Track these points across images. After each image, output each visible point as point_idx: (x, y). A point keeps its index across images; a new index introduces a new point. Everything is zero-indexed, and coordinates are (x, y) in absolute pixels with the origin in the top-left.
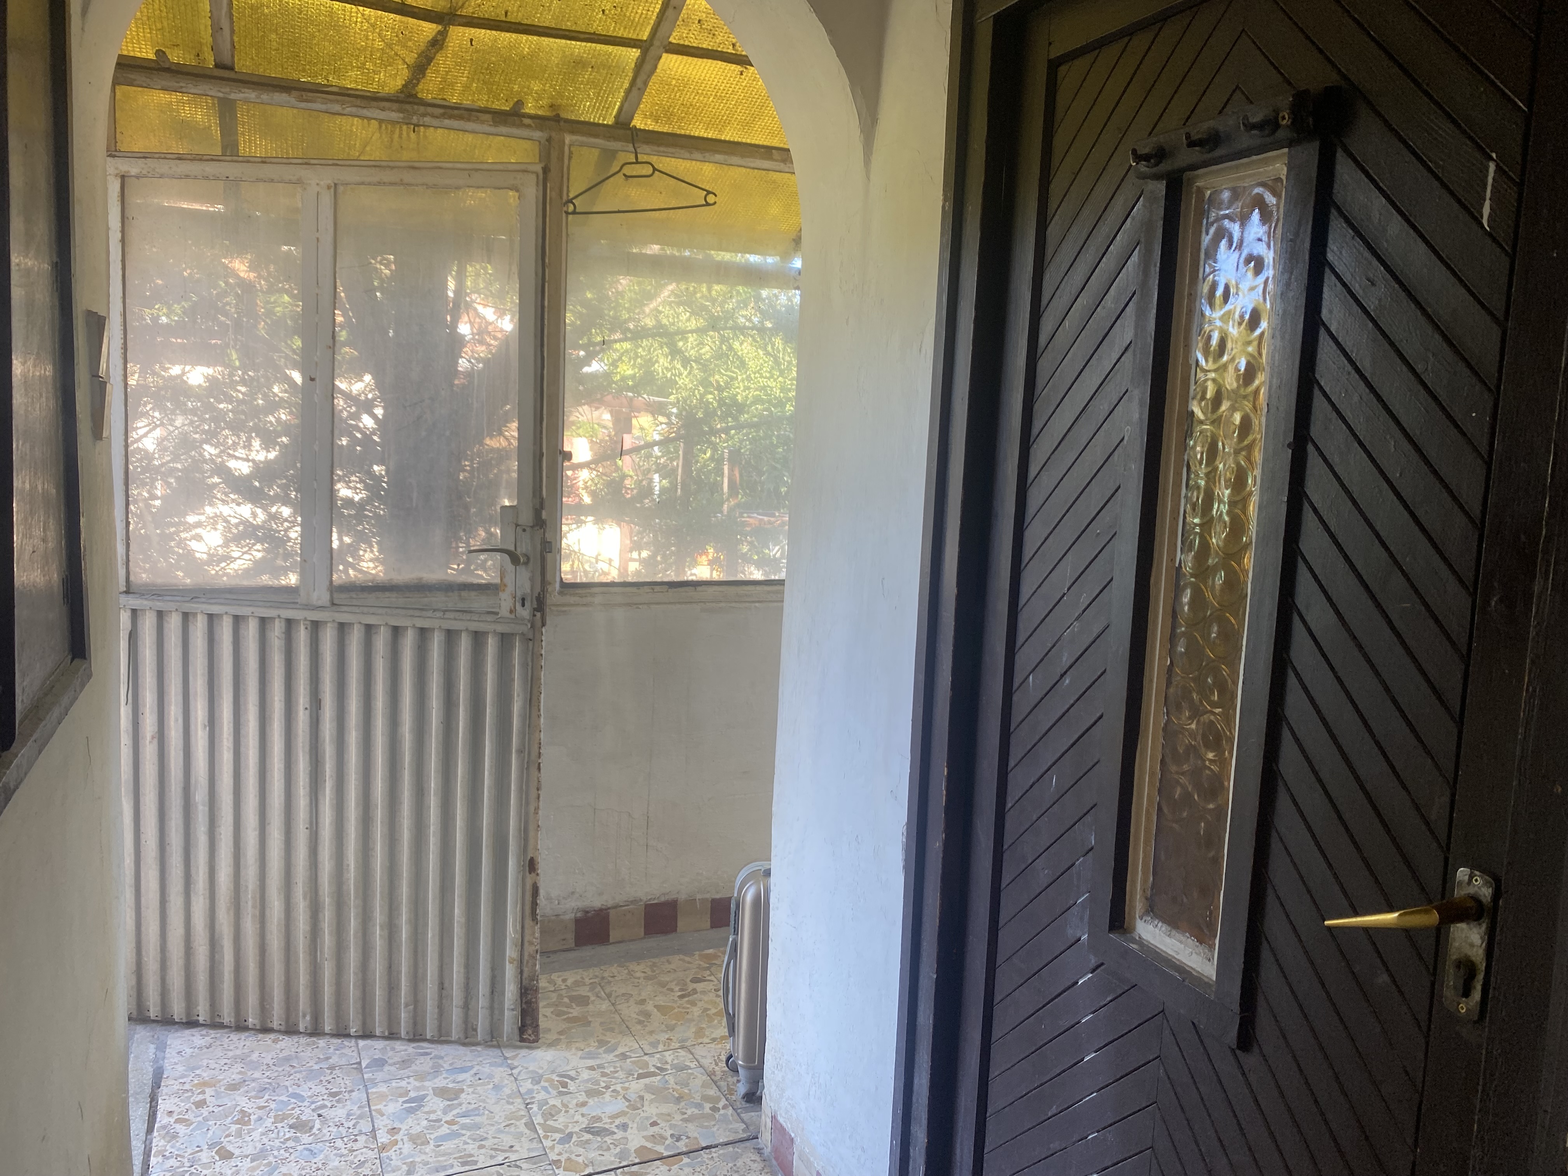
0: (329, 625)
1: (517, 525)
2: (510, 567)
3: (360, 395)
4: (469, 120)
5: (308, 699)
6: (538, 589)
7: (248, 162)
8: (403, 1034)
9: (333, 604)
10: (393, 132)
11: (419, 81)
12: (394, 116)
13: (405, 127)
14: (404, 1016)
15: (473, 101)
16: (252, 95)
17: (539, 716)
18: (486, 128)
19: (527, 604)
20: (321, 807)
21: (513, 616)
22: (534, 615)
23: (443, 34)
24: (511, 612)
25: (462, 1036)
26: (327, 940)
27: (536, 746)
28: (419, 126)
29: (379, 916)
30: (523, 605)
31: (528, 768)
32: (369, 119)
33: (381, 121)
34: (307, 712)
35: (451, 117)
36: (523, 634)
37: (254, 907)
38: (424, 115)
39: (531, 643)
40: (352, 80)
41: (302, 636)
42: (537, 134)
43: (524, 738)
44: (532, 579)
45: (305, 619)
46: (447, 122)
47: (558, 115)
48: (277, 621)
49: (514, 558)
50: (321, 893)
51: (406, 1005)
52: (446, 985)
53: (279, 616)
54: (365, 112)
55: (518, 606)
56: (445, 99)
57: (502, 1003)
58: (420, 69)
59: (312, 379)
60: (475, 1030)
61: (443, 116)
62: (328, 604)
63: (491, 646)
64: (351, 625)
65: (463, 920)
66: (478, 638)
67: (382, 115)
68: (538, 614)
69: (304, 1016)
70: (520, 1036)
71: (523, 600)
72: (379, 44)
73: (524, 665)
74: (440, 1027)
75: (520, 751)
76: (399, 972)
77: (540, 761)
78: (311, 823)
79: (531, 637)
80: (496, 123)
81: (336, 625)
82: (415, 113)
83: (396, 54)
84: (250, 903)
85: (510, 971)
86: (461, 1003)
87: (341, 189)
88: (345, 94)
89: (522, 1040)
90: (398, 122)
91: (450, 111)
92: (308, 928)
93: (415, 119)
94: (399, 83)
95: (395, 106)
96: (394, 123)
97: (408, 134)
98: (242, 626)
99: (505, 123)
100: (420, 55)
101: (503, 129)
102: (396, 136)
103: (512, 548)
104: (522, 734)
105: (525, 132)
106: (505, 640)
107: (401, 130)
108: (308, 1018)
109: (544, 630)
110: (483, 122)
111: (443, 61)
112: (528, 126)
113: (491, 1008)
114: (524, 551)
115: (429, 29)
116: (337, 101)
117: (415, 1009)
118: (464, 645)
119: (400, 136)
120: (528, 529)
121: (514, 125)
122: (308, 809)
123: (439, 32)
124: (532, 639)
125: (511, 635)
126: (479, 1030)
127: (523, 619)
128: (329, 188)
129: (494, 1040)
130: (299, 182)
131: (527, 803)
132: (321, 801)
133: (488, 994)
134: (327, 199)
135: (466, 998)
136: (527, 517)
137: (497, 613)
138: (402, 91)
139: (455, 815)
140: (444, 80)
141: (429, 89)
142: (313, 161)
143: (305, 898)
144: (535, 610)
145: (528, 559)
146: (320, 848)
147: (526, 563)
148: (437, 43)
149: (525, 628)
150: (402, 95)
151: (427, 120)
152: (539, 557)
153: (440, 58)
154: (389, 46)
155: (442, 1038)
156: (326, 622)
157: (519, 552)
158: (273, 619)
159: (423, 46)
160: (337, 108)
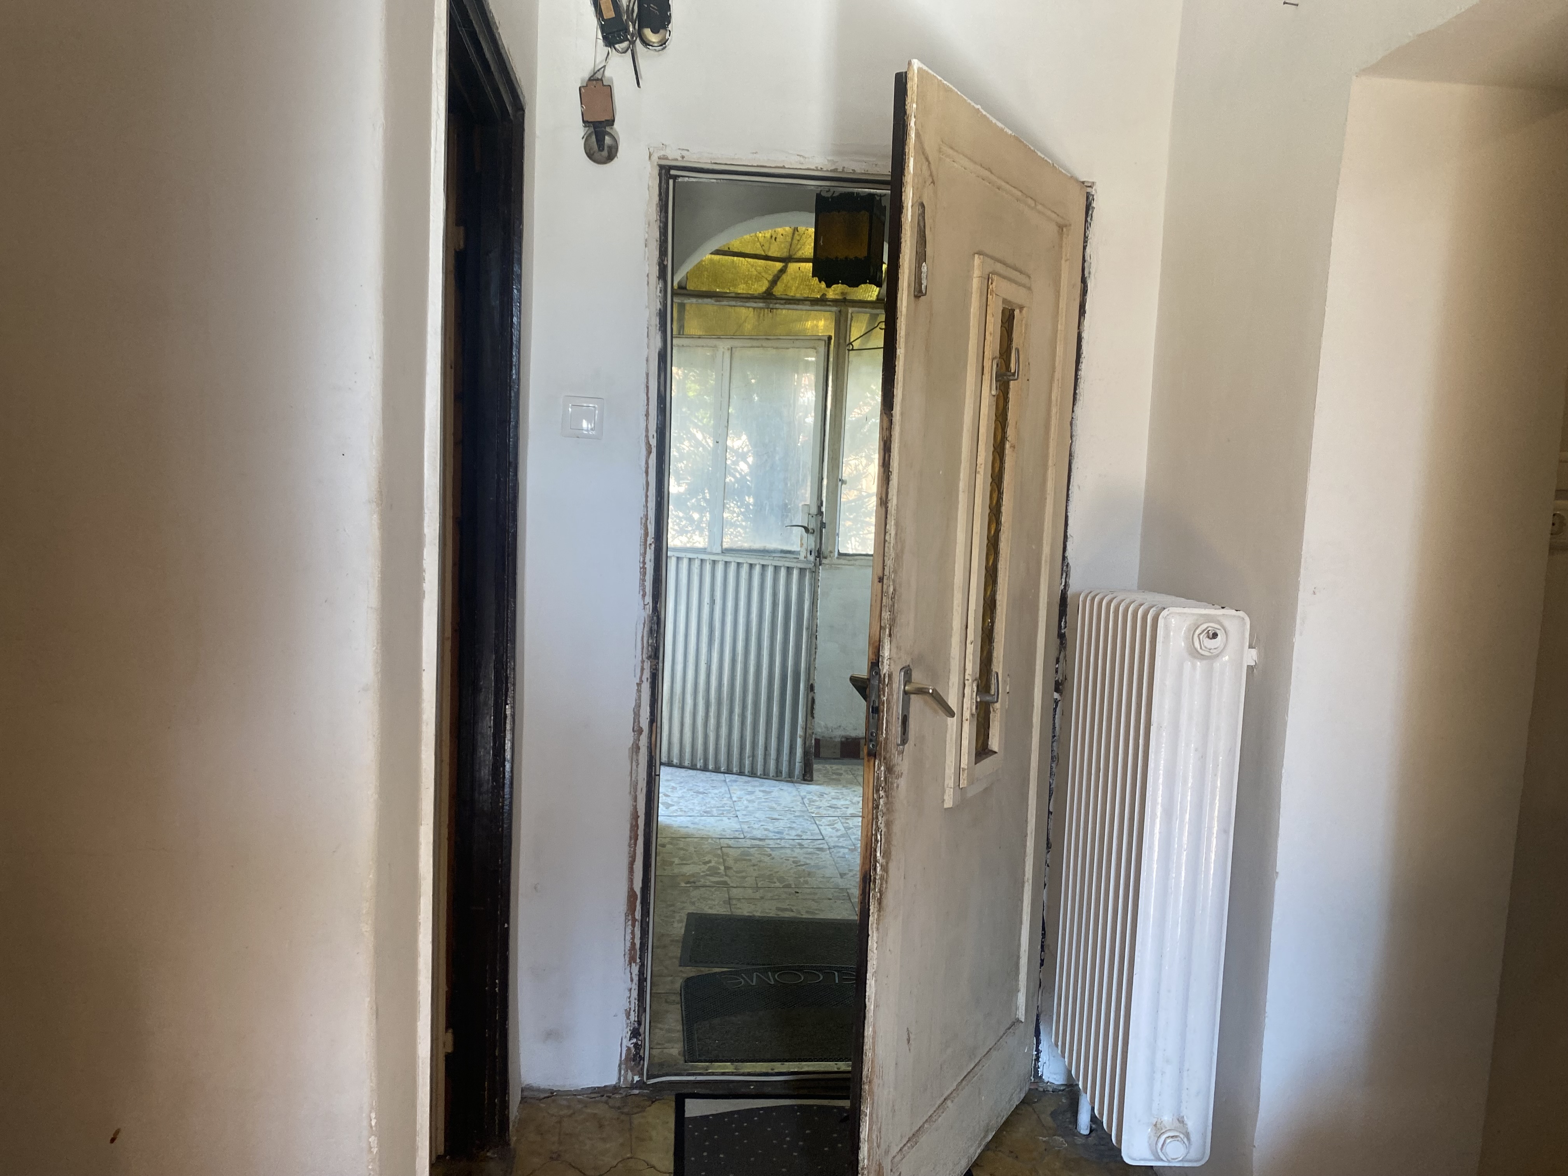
0: (720, 562)
1: (809, 514)
2: (805, 535)
3: (739, 449)
4: (798, 304)
5: (709, 599)
6: (818, 546)
7: (693, 338)
8: (746, 773)
9: (722, 552)
10: (760, 313)
11: (773, 287)
12: (761, 305)
13: (766, 310)
14: (747, 762)
15: (801, 294)
16: (694, 300)
17: (817, 611)
18: (808, 308)
19: (813, 553)
20: (713, 654)
21: (806, 560)
22: (816, 560)
23: (785, 267)
24: (805, 557)
25: (775, 775)
26: (712, 721)
27: (815, 626)
28: (773, 309)
29: (737, 710)
30: (811, 554)
31: (811, 638)
32: (748, 307)
33: (754, 308)
34: (708, 606)
35: (790, 304)
36: (810, 569)
37: (679, 702)
38: (776, 304)
39: (814, 574)
40: (741, 289)
41: (708, 567)
42: (834, 309)
43: (809, 622)
44: (815, 542)
45: (709, 559)
46: (787, 306)
47: (845, 299)
48: (696, 560)
49: (807, 530)
50: (710, 698)
51: (749, 757)
52: (768, 748)
53: (697, 558)
54: (747, 304)
55: (809, 554)
56: (786, 295)
57: (795, 759)
58: (774, 282)
59: (717, 442)
60: (781, 773)
61: (785, 303)
62: (720, 552)
63: (795, 573)
64: (730, 562)
65: (777, 714)
66: (789, 570)
67: (755, 305)
68: (818, 559)
69: (700, 760)
70: (804, 777)
71: (811, 552)
72: (755, 273)
73: (811, 584)
74: (764, 770)
75: (807, 629)
76: (746, 741)
77: (817, 634)
78: (708, 661)
79: (814, 570)
80: (812, 305)
81: (724, 562)
82: (771, 303)
83: (763, 276)
84: (677, 701)
85: (799, 741)
86: (775, 758)
87: (734, 350)
88: (738, 297)
89: (804, 780)
90: (763, 308)
91: (789, 301)
92: (704, 715)
93: (771, 306)
94: (764, 289)
95: (761, 300)
96: (761, 308)
97: (768, 314)
98: (680, 562)
99: (817, 305)
100: (774, 276)
101: (816, 308)
102: (762, 315)
103: (807, 526)
104: (809, 619)
105: (828, 308)
106: (802, 571)
107: (764, 311)
108: (702, 761)
109: (820, 567)
110: (805, 305)
111: (785, 278)
112: (829, 305)
113: (790, 762)
114: (812, 527)
115: (779, 265)
116: (733, 301)
117: (753, 759)
118: (783, 573)
119: (764, 315)
120: (814, 516)
121: (821, 305)
122: (706, 654)
123: (784, 266)
124: (814, 572)
125: (805, 569)
126: (783, 772)
127: (810, 561)
128: (728, 349)
129: (790, 778)
130: (715, 346)
131: (810, 656)
132: (713, 650)
133: (788, 753)
134: (728, 354)
135: (778, 755)
136: (814, 510)
137: (798, 558)
138: (765, 292)
139: (775, 660)
140: (786, 286)
141: (778, 290)
142: (722, 337)
143: (703, 699)
144: (816, 557)
145: (814, 531)
146: (711, 675)
147: (813, 533)
148: (783, 271)
149: (811, 566)
150: (765, 295)
151: (777, 306)
152: (819, 530)
153: (784, 276)
154: (760, 273)
155: (765, 775)
156: (719, 561)
157: (810, 527)
158: (694, 559)
159: (776, 272)
160: (733, 303)
